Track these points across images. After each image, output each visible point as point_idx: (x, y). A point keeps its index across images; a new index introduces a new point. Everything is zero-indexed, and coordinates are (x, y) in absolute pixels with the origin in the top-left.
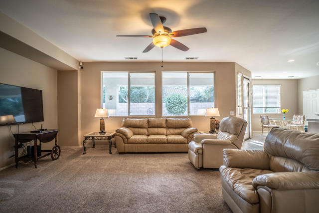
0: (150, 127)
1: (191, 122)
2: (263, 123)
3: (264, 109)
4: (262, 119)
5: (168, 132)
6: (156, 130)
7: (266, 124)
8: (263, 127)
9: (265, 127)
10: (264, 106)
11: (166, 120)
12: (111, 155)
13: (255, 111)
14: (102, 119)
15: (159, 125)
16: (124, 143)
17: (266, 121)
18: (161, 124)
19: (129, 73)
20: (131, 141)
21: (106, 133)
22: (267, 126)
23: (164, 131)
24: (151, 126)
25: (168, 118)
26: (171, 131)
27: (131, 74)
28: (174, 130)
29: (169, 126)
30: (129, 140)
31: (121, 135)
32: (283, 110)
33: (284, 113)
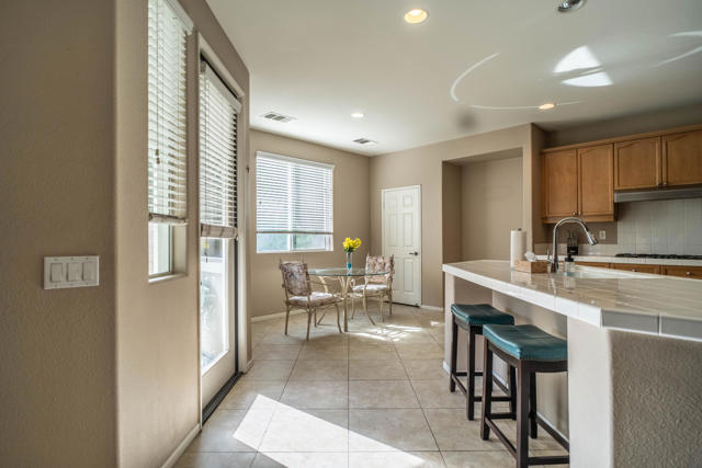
2: (289, 290)
3: (289, 236)
4: (288, 275)
7: (301, 294)
8: (288, 303)
9: (297, 304)
10: (290, 229)
13: (263, 245)
17: (299, 281)
22: (305, 299)
32: (347, 243)
33: (350, 250)
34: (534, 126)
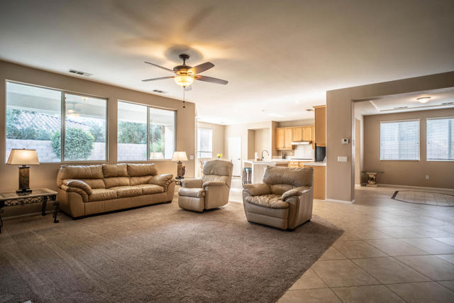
0: (107, 177)
1: (157, 168)
5: (133, 183)
6: (117, 180)
11: (128, 166)
12: (57, 224)
14: (24, 167)
15: (120, 173)
16: (84, 201)
18: (123, 172)
19: (64, 93)
20: (95, 197)
21: (31, 191)
23: (126, 180)
24: (108, 175)
25: (129, 164)
26: (136, 180)
27: (66, 95)
28: (139, 179)
29: (132, 173)
30: (92, 197)
31: (79, 190)
33: (219, 157)
34: (273, 122)
